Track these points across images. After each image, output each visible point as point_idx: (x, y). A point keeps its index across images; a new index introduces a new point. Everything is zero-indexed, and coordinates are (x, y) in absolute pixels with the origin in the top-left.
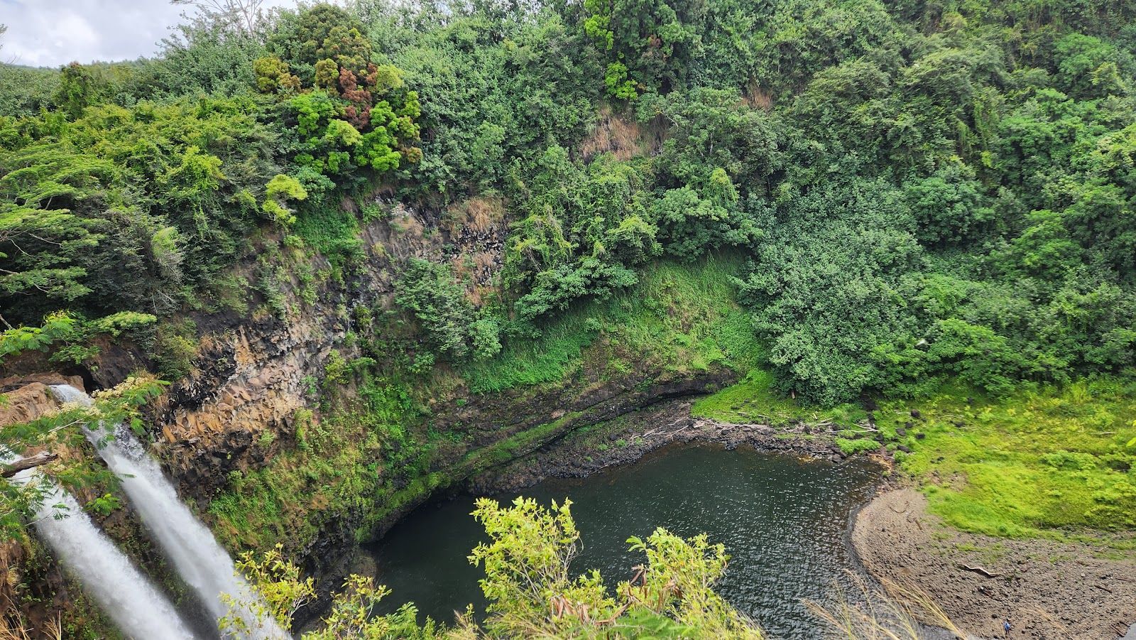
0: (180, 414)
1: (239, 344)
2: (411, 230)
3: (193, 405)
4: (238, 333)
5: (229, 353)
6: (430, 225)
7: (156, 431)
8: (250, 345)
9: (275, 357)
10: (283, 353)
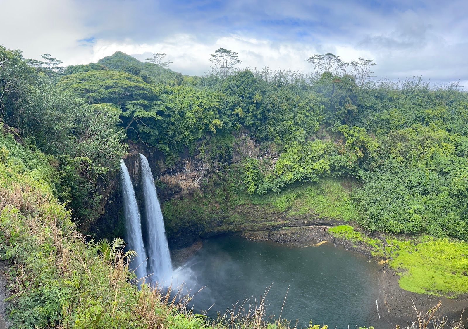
0: (166, 175)
1: (188, 162)
2: (250, 146)
3: (170, 174)
4: (189, 159)
5: (185, 164)
6: (257, 146)
7: (159, 176)
8: (191, 164)
9: (196, 170)
10: (199, 170)
